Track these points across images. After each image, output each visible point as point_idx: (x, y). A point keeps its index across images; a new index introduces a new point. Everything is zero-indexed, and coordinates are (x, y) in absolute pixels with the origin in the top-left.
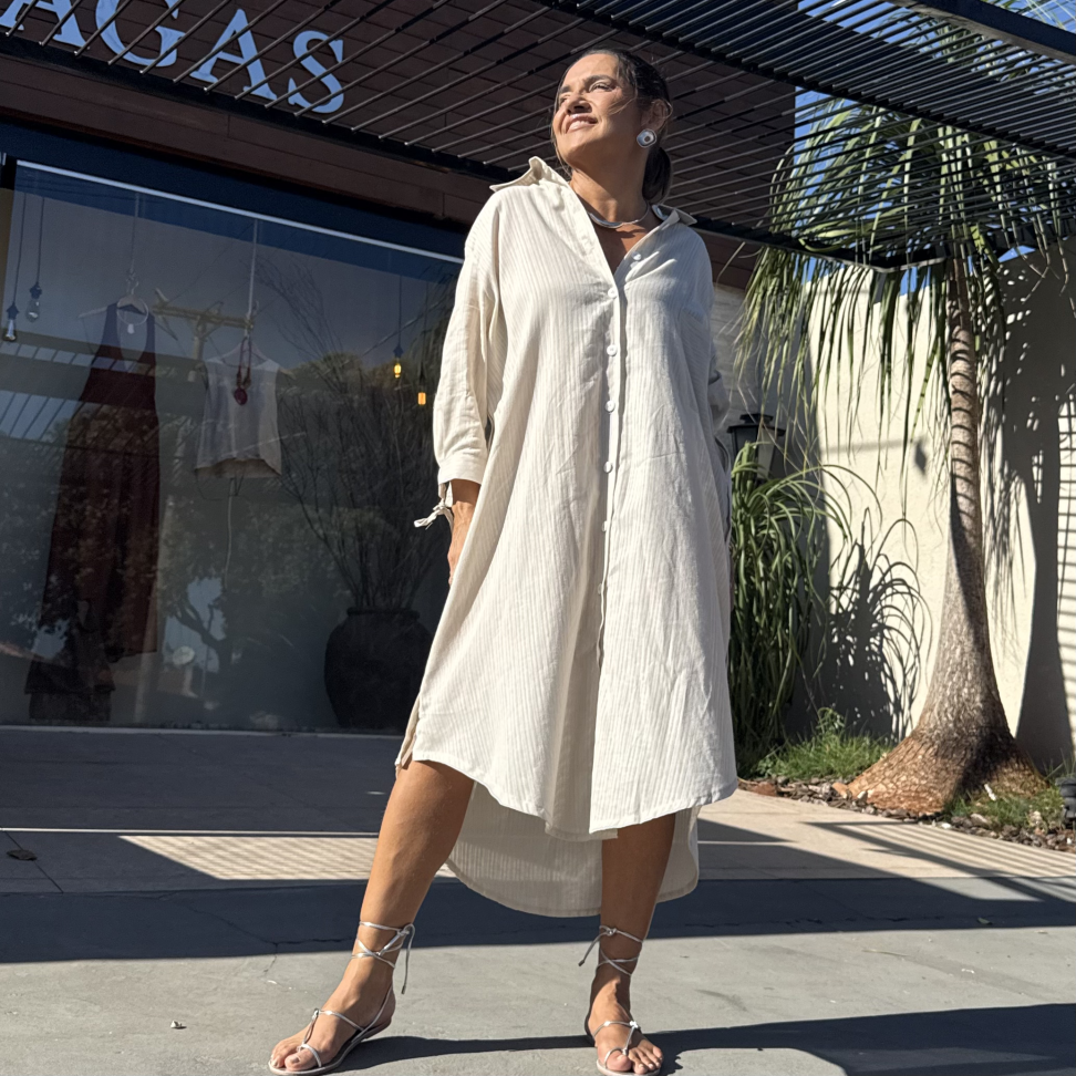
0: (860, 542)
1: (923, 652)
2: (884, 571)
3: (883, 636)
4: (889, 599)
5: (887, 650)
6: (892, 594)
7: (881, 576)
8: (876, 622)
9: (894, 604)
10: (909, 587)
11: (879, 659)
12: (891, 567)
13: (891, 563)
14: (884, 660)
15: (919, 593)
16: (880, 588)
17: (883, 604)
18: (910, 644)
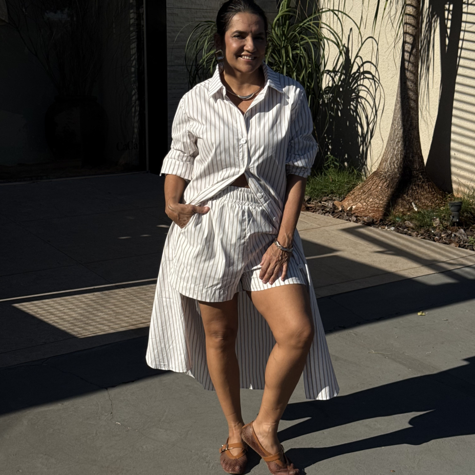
0: (346, 45)
1: (379, 113)
2: (360, 65)
3: (357, 101)
4: (362, 81)
5: (360, 109)
6: (363, 79)
7: (357, 67)
8: (355, 93)
9: (364, 84)
10: (373, 76)
11: (355, 114)
12: (363, 63)
13: (364, 61)
14: (357, 114)
15: (379, 81)
16: (357, 74)
17: (359, 83)
18: (372, 109)
